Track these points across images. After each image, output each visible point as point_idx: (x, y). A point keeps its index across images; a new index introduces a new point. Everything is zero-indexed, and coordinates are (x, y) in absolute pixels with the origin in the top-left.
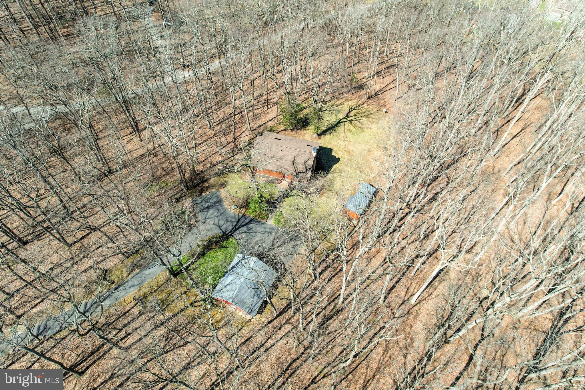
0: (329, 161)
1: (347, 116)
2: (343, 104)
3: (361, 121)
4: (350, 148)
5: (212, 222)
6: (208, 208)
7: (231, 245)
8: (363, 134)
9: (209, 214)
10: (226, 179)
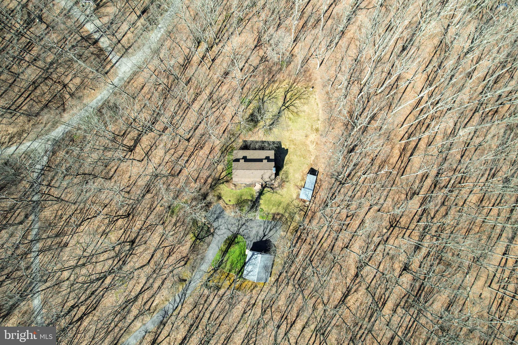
0: (281, 153)
1: (284, 102)
2: (279, 88)
3: (296, 105)
4: (293, 137)
5: (224, 228)
6: (217, 218)
7: (240, 240)
8: (299, 120)
9: (220, 223)
10: (219, 191)
